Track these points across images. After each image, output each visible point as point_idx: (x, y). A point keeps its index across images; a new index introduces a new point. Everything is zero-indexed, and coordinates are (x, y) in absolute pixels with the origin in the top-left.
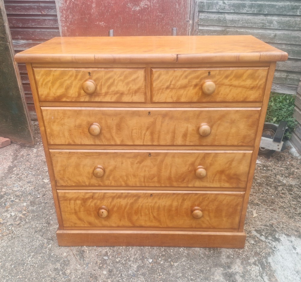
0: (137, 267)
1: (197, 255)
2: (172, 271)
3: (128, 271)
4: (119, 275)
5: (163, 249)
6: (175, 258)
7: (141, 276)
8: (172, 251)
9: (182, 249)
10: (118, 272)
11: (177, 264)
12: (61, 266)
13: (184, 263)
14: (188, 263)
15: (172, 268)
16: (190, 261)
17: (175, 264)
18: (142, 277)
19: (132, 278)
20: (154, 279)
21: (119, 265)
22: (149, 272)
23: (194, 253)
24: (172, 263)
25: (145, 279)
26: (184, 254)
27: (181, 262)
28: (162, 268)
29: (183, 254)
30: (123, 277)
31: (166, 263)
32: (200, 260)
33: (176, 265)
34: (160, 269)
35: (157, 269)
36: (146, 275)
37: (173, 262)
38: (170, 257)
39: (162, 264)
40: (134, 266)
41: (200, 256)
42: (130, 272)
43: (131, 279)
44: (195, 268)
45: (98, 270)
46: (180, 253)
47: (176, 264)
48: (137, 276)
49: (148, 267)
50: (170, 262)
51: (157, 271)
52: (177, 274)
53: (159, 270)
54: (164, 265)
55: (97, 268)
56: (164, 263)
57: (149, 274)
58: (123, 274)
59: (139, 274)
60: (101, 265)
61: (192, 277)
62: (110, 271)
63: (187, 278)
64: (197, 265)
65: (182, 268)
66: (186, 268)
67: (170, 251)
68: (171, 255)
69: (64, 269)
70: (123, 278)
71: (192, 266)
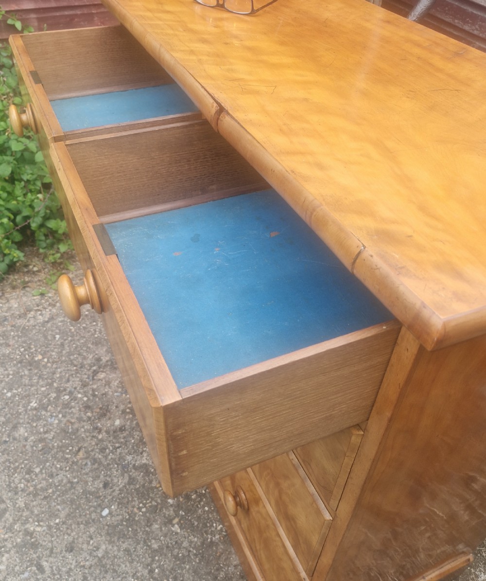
0: (145, 464)
1: (219, 564)
2: (157, 526)
3: (130, 454)
4: (117, 445)
5: (204, 492)
6: (190, 521)
7: (128, 478)
8: (206, 509)
9: (219, 528)
10: (122, 440)
11: (179, 531)
12: (107, 361)
13: (185, 544)
14: (190, 551)
15: (165, 524)
16: (196, 555)
17: (176, 526)
18: (126, 480)
19: (118, 467)
20: (128, 503)
21: (138, 436)
22: (140, 487)
23: (220, 556)
24: (176, 520)
25: (125, 486)
26: (210, 536)
27: (187, 535)
28: (156, 506)
29: (207, 534)
30: (116, 451)
31: (172, 509)
32: (209, 573)
33: (173, 529)
34: (154, 503)
35: (152, 499)
36: (132, 486)
37: (180, 521)
38: (188, 511)
39: (167, 502)
40: (144, 458)
41: (218, 570)
42: (129, 458)
43: (116, 466)
44: (182, 570)
45: (118, 411)
46: (206, 526)
47: (176, 528)
48: (126, 472)
49: (151, 482)
50: (177, 515)
51: (147, 500)
52: (155, 539)
53: (151, 502)
54: (165, 508)
55: (122, 407)
56: (171, 506)
57: (135, 489)
58: (120, 449)
59: (131, 474)
60: (128, 410)
61: (157, 571)
62: (122, 429)
63: (153, 560)
64: (191, 571)
65: (171, 543)
66: (176, 550)
67: (204, 506)
68: (196, 511)
69: (104, 369)
70: (113, 453)
71: (184, 563)
